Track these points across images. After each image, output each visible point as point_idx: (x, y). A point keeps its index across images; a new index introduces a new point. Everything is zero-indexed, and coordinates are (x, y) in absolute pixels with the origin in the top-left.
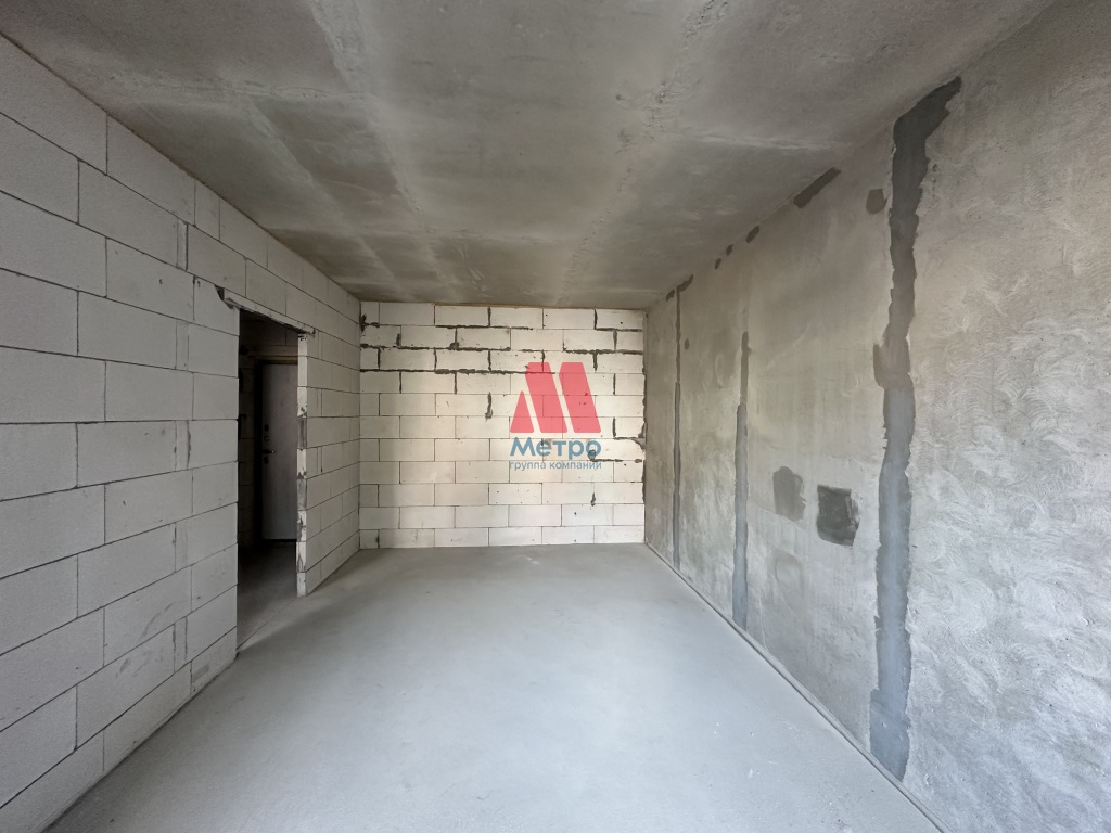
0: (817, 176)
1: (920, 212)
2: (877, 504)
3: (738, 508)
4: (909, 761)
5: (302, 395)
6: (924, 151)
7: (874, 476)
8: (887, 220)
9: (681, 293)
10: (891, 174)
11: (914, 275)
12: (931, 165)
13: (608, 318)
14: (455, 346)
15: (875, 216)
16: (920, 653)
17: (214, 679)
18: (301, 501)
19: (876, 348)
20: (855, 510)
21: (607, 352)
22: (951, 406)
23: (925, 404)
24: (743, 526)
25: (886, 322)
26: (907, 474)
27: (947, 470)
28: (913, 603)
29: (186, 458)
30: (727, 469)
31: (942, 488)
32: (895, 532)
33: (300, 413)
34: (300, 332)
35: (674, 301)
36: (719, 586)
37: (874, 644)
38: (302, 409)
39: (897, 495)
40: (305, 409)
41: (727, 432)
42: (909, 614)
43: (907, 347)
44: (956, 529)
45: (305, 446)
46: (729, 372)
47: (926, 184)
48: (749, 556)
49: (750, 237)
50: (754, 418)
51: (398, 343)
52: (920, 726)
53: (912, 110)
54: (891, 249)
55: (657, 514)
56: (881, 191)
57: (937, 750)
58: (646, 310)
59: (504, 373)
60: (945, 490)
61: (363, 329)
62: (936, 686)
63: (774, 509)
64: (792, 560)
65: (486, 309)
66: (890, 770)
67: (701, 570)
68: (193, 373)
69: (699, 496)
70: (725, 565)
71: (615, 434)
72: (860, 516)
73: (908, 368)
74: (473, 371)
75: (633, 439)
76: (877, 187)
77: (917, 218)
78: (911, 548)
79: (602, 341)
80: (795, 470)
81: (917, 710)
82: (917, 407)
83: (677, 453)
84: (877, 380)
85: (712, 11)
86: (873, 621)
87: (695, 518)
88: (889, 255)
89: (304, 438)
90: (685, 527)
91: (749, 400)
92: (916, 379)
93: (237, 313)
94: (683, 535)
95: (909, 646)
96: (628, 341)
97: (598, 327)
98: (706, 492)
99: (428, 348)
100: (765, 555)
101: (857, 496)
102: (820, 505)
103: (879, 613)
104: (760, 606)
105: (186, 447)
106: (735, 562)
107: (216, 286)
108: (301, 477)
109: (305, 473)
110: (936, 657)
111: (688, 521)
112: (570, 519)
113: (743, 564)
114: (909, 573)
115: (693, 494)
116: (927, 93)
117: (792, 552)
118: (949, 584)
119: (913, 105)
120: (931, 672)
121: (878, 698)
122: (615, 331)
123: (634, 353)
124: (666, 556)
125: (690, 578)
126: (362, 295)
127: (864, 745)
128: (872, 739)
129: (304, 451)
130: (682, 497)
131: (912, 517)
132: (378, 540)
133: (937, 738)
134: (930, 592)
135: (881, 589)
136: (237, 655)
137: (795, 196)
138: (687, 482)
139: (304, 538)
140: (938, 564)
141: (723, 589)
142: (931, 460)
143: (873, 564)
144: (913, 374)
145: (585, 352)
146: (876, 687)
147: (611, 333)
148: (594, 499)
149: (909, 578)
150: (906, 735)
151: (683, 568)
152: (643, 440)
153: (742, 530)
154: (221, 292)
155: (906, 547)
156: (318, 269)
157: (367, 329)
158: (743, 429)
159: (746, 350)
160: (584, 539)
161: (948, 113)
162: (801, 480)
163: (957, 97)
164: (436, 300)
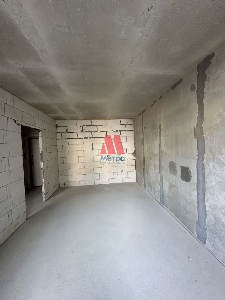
0: (177, 81)
1: (204, 91)
2: (196, 171)
3: (160, 172)
4: (207, 239)
5: (41, 147)
6: (205, 73)
7: (195, 163)
8: (196, 93)
9: (143, 114)
10: (197, 80)
11: (204, 108)
12: (207, 78)
13: (123, 121)
14: (82, 131)
15: (193, 92)
16: (209, 211)
17: (20, 226)
18: (42, 176)
19: (194, 128)
20: (191, 172)
21: (124, 131)
22: (214, 144)
23: (208, 144)
24: (162, 177)
25: (197, 121)
26: (204, 163)
27: (214, 161)
28: (206, 198)
29: (8, 167)
30: (157, 162)
31: (213, 167)
32: (201, 178)
33: (40, 152)
34: (39, 130)
35: (141, 116)
36: (156, 193)
37: (197, 208)
38: (41, 151)
39: (201, 168)
40: (42, 151)
41: (156, 152)
42: (205, 200)
43: (203, 128)
44: (217, 178)
45: (42, 161)
46: (156, 135)
47: (206, 83)
48: (164, 185)
49: (160, 98)
50: (163, 148)
51: (67, 131)
52: (209, 230)
53: (201, 62)
54: (197, 101)
55: (139, 174)
56: (194, 85)
57: (214, 236)
58: (134, 119)
59: (96, 138)
60: (214, 167)
61: (57, 128)
62: (213, 219)
63: (170, 172)
64: (174, 186)
65: (90, 121)
66: (202, 242)
67: (151, 189)
68: (9, 144)
69: (150, 169)
70: (157, 187)
71: (127, 153)
72: (192, 174)
73: (203, 133)
74: (88, 138)
75: (132, 154)
76: (193, 84)
77: (204, 92)
78: (206, 183)
79: (122, 128)
80: (174, 162)
81: (209, 226)
82: (206, 144)
83: (144, 157)
84: (195, 137)
85: (144, 38)
86: (196, 202)
87: (149, 175)
88: (197, 102)
89: (42, 159)
90: (147, 177)
91: (162, 143)
92: (205, 137)
93: (20, 127)
94: (146, 179)
95: (206, 209)
96: (129, 127)
97: (121, 124)
98: (152, 168)
99: (75, 132)
100: (168, 185)
101: (191, 169)
102: (181, 171)
103: (198, 200)
104: (167, 199)
105: (8, 165)
106: (160, 187)
107: (14, 120)
108: (42, 169)
109: (43, 169)
110: (213, 212)
111: (147, 176)
112: (116, 176)
113: (162, 187)
114: (205, 189)
115: (148, 168)
116: (205, 57)
117: (175, 184)
118: (216, 193)
119: (202, 60)
120: (212, 216)
121: (198, 223)
122: (126, 125)
123: (131, 130)
124: (142, 185)
125: (148, 191)
126: (56, 119)
127: (195, 235)
128: (197, 233)
129: (42, 162)
130: (145, 169)
131: (205, 174)
132: (64, 185)
133: (214, 233)
134: (211, 194)
135: (198, 194)
136: (27, 219)
137: (172, 86)
138: (147, 165)
139: (44, 186)
140: (212, 187)
141: (157, 194)
142: (210, 159)
143: (195, 187)
144: (204, 135)
145: (118, 131)
146: (198, 220)
147: (125, 126)
148: (122, 171)
149: (205, 191)
150: (206, 233)
151: (147, 188)
152: (135, 154)
153: (161, 178)
154: (15, 121)
155: (204, 182)
156: (43, 112)
157: (58, 128)
158: (161, 150)
159: (160, 129)
160: (120, 181)
161: (211, 63)
162: (176, 164)
163: (213, 58)
164: (77, 119)
